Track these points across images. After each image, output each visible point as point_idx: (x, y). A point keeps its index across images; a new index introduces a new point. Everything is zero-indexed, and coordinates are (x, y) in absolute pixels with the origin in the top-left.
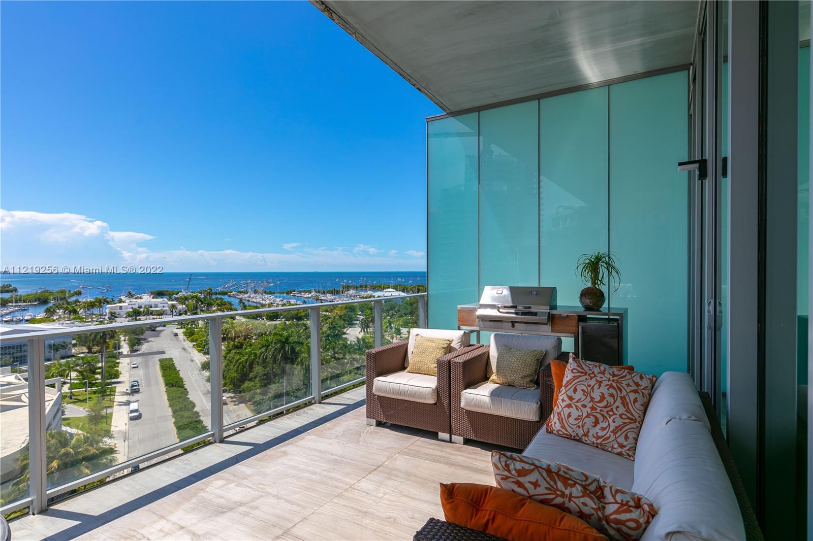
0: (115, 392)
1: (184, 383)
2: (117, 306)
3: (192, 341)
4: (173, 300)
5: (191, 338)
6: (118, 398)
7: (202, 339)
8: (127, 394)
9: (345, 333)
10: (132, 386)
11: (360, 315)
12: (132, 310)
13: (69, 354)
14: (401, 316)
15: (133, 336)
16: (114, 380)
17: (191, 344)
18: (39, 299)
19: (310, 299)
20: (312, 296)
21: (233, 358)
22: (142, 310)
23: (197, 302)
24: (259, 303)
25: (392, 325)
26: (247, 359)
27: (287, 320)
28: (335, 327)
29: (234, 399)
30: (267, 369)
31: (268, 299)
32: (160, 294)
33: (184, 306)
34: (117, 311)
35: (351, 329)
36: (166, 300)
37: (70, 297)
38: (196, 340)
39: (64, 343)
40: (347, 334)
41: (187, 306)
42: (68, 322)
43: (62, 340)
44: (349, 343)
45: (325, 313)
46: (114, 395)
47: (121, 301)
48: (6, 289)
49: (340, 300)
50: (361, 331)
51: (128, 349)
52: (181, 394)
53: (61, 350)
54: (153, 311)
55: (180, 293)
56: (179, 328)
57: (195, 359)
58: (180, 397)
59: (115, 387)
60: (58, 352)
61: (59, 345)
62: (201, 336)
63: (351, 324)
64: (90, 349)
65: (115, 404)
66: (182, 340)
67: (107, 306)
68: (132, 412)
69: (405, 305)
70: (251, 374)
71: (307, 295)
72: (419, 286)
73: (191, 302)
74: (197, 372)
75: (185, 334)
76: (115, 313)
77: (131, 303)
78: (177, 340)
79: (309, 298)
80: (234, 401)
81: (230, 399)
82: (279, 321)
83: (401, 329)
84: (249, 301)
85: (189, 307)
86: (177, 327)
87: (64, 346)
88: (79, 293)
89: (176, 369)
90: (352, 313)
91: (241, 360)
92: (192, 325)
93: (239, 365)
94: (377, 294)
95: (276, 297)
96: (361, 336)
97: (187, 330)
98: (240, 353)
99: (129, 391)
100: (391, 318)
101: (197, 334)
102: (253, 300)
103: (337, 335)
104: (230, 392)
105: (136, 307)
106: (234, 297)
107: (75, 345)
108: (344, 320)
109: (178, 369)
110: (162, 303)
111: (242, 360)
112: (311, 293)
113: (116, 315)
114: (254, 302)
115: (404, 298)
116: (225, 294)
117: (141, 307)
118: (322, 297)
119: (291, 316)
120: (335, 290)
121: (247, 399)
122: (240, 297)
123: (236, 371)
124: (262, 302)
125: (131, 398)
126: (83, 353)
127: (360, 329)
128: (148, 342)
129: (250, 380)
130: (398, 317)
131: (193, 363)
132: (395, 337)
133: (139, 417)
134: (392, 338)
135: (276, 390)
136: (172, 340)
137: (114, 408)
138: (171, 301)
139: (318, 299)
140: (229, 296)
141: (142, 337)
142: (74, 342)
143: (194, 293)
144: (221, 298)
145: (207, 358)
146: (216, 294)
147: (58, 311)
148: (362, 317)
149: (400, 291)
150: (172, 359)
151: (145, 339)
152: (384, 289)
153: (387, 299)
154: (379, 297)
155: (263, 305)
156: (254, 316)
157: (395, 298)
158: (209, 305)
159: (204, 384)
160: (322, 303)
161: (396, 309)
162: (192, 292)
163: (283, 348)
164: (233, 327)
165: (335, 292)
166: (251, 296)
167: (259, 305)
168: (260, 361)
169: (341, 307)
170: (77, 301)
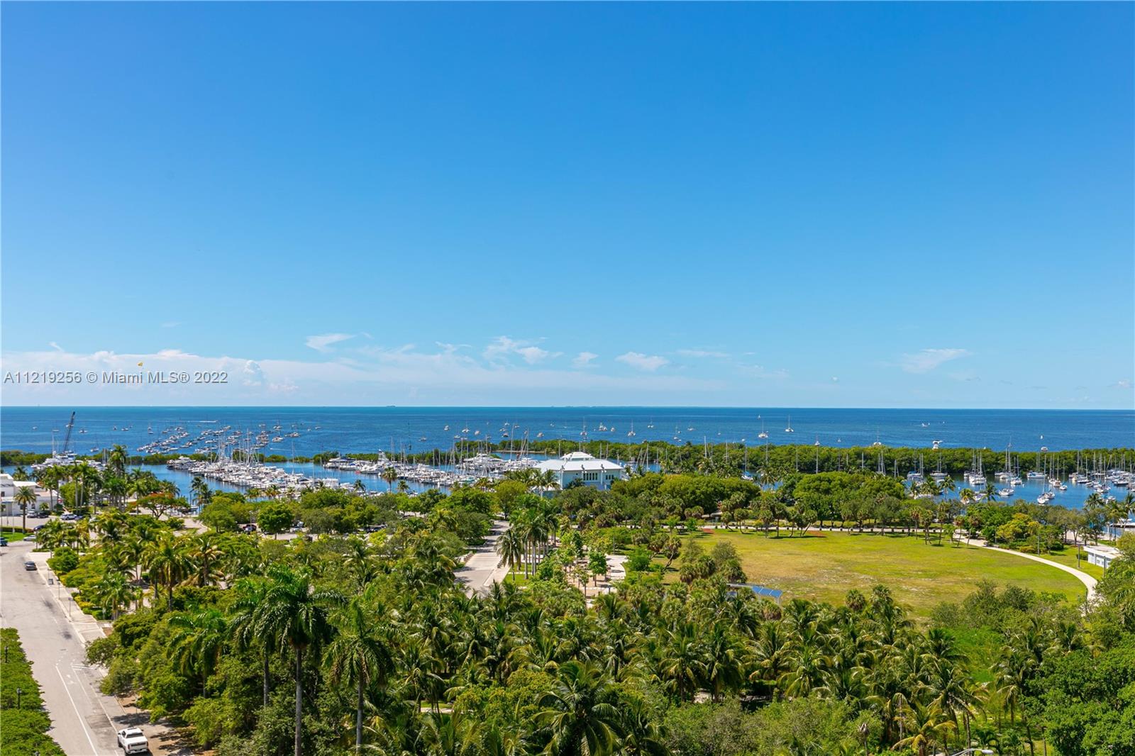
1: (42, 696)
3: (69, 584)
4: (28, 478)
5: (68, 575)
7: (94, 580)
9: (461, 568)
11: (502, 519)
14: (609, 525)
17: (67, 593)
19: (375, 477)
20: (380, 469)
21: (167, 633)
23: (86, 483)
24: (245, 486)
25: (585, 547)
26: (201, 639)
27: (312, 532)
28: (433, 552)
29: (170, 742)
30: (253, 666)
31: (267, 477)
33: (55, 493)
35: (476, 555)
36: (10, 477)
38: (80, 583)
40: (468, 569)
41: (63, 492)
44: (469, 595)
45: (411, 513)
49: (449, 478)
50: (504, 562)
52: (32, 726)
55: (48, 460)
56: (39, 551)
57: (77, 631)
58: (26, 737)
62: (92, 573)
63: (477, 541)
66: (45, 580)
69: (619, 495)
70: (210, 678)
71: (367, 467)
72: (652, 445)
73: (72, 484)
74: (77, 666)
75: (53, 565)
78: (34, 580)
79: (371, 474)
80: (170, 748)
81: (158, 740)
82: (294, 532)
83: (607, 556)
84: (219, 480)
85: (67, 494)
86: (35, 545)
89: (23, 659)
90: (480, 515)
91: (187, 641)
92: (70, 542)
93: (180, 655)
94: (545, 466)
95: (289, 471)
96: (502, 574)
97: (59, 554)
98: (183, 623)
100: (582, 527)
101: (84, 566)
102: (232, 478)
103: (439, 574)
104: (156, 722)
106: (183, 469)
108: (460, 534)
109: (28, 659)
111: (189, 639)
112: (376, 461)
114: (233, 484)
115: (611, 477)
116: (159, 461)
118: (404, 471)
119: (323, 521)
120: (437, 452)
121: (202, 743)
122: (198, 470)
123: (175, 668)
124: (252, 483)
127: (500, 558)
129: (209, 694)
130: (600, 526)
131: (70, 642)
132: (591, 579)
134: (585, 581)
135: (274, 724)
136: (20, 580)
138: (24, 480)
139: (394, 479)
140: (171, 468)
143: (82, 459)
145: (105, 629)
146: (138, 461)
148: (506, 524)
149: (603, 457)
150: (15, 631)
152: (562, 454)
153: (570, 479)
154: (550, 473)
155: (253, 492)
156: (229, 522)
157: (592, 475)
158: (118, 491)
159: (95, 700)
160: (404, 487)
161: (595, 505)
162: (78, 458)
163: (293, 612)
164: (168, 552)
165: (437, 459)
166: (226, 469)
167: (243, 492)
168: (234, 644)
169: (453, 499)
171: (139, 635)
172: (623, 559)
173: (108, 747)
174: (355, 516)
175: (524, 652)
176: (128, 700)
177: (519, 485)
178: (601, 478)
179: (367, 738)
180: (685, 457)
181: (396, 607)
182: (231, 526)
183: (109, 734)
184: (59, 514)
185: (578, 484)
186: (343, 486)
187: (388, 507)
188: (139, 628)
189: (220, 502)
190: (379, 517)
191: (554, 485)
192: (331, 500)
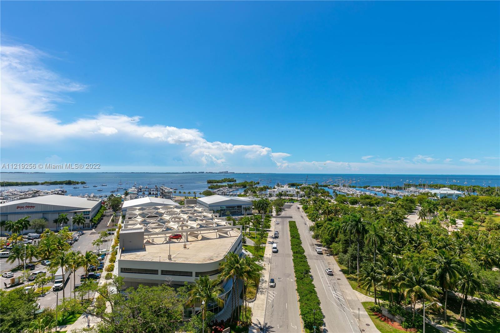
0: (268, 235)
1: (300, 237)
2: (272, 190)
3: (306, 213)
4: (298, 189)
5: (306, 211)
6: (269, 240)
7: (311, 212)
8: (274, 238)
9: (405, 218)
10: (275, 234)
11: (419, 206)
12: (278, 193)
13: (250, 213)
14: (457, 210)
15: (278, 207)
16: (267, 229)
17: (306, 215)
18: (243, 185)
19: (380, 192)
20: (381, 190)
21: (327, 226)
22: (283, 193)
23: (310, 191)
25: (448, 216)
26: (335, 229)
27: (363, 205)
28: (397, 213)
29: (327, 252)
30: (347, 237)
31: (351, 191)
32: (292, 185)
33: (304, 192)
34: (273, 193)
35: (411, 215)
36: (295, 188)
37: (254, 185)
38: (308, 213)
40: (408, 219)
41: (305, 192)
42: (252, 197)
43: (248, 206)
44: (408, 226)
45: (390, 202)
46: (267, 237)
47: (274, 188)
48: (232, 180)
49: (401, 194)
50: (420, 218)
51: (275, 214)
52: (298, 243)
54: (288, 194)
55: (302, 185)
56: (300, 205)
57: (307, 223)
58: (297, 245)
59: (268, 233)
60: (247, 212)
62: (311, 211)
63: (411, 211)
64: (259, 211)
65: (267, 242)
66: (301, 211)
67: (269, 190)
68: (274, 248)
69: (461, 201)
70: (336, 238)
71: (378, 190)
72: (474, 186)
73: (307, 191)
74: (307, 231)
75: (303, 208)
76: (271, 194)
77: (279, 189)
78: (299, 211)
79: (379, 191)
80: (327, 253)
81: (324, 251)
82: (358, 205)
83: (456, 220)
84: (340, 191)
86: (299, 203)
87: (249, 209)
88: (258, 183)
89: (297, 228)
90: (412, 204)
91: (331, 229)
92: (307, 203)
93: (329, 232)
94: (433, 191)
95: (357, 190)
96: (419, 222)
97: (304, 206)
98: (331, 224)
99: (273, 236)
100: (447, 210)
101: (309, 209)
102: (343, 191)
103: (399, 219)
104: (324, 247)
105: (280, 191)
106: (331, 188)
107: (253, 209)
108: (405, 209)
109: (298, 228)
110: (293, 190)
111: (332, 228)
112: (380, 188)
113: (272, 195)
115: (458, 196)
116: (326, 186)
117: (283, 192)
118: (388, 191)
119: (366, 203)
120: (398, 187)
121: (335, 254)
122: (335, 189)
123: (328, 235)
124: (348, 192)
125: (275, 240)
126: (256, 213)
127: (418, 217)
128: (285, 211)
129: (336, 242)
130: (454, 210)
131: (306, 226)
132: (450, 226)
133: (276, 252)
134: (448, 226)
135: (352, 252)
136: (296, 211)
137: (266, 244)
139: (385, 193)
140: (329, 188)
141: (282, 208)
142: (253, 207)
144: (323, 189)
145: (313, 224)
146: (321, 186)
147: (249, 191)
148: (420, 207)
149: (455, 190)
150: (295, 222)
151: (284, 209)
152: (440, 188)
153: (443, 196)
154: (435, 194)
155: (348, 195)
156: (342, 201)
157: (451, 195)
158: (317, 193)
159: (311, 239)
160: (388, 195)
161: (452, 204)
162: (308, 185)
163: (357, 225)
164: (327, 207)
165: (398, 188)
166: (341, 189)
167: (345, 194)
168: (342, 231)
169: (403, 199)
170: (257, 187)
171: (320, 226)
172: (463, 221)
173: (313, 250)
174: (374, 202)
175: (426, 244)
176: (318, 241)
177: (425, 197)
178: (454, 196)
180: (487, 191)
181: (386, 227)
182: (342, 203)
183: (314, 248)
184: (304, 197)
185: (445, 197)
186: (371, 194)
187: (384, 200)
188: (320, 224)
189: (340, 196)
190: (381, 203)
191: (437, 197)
192: (368, 198)
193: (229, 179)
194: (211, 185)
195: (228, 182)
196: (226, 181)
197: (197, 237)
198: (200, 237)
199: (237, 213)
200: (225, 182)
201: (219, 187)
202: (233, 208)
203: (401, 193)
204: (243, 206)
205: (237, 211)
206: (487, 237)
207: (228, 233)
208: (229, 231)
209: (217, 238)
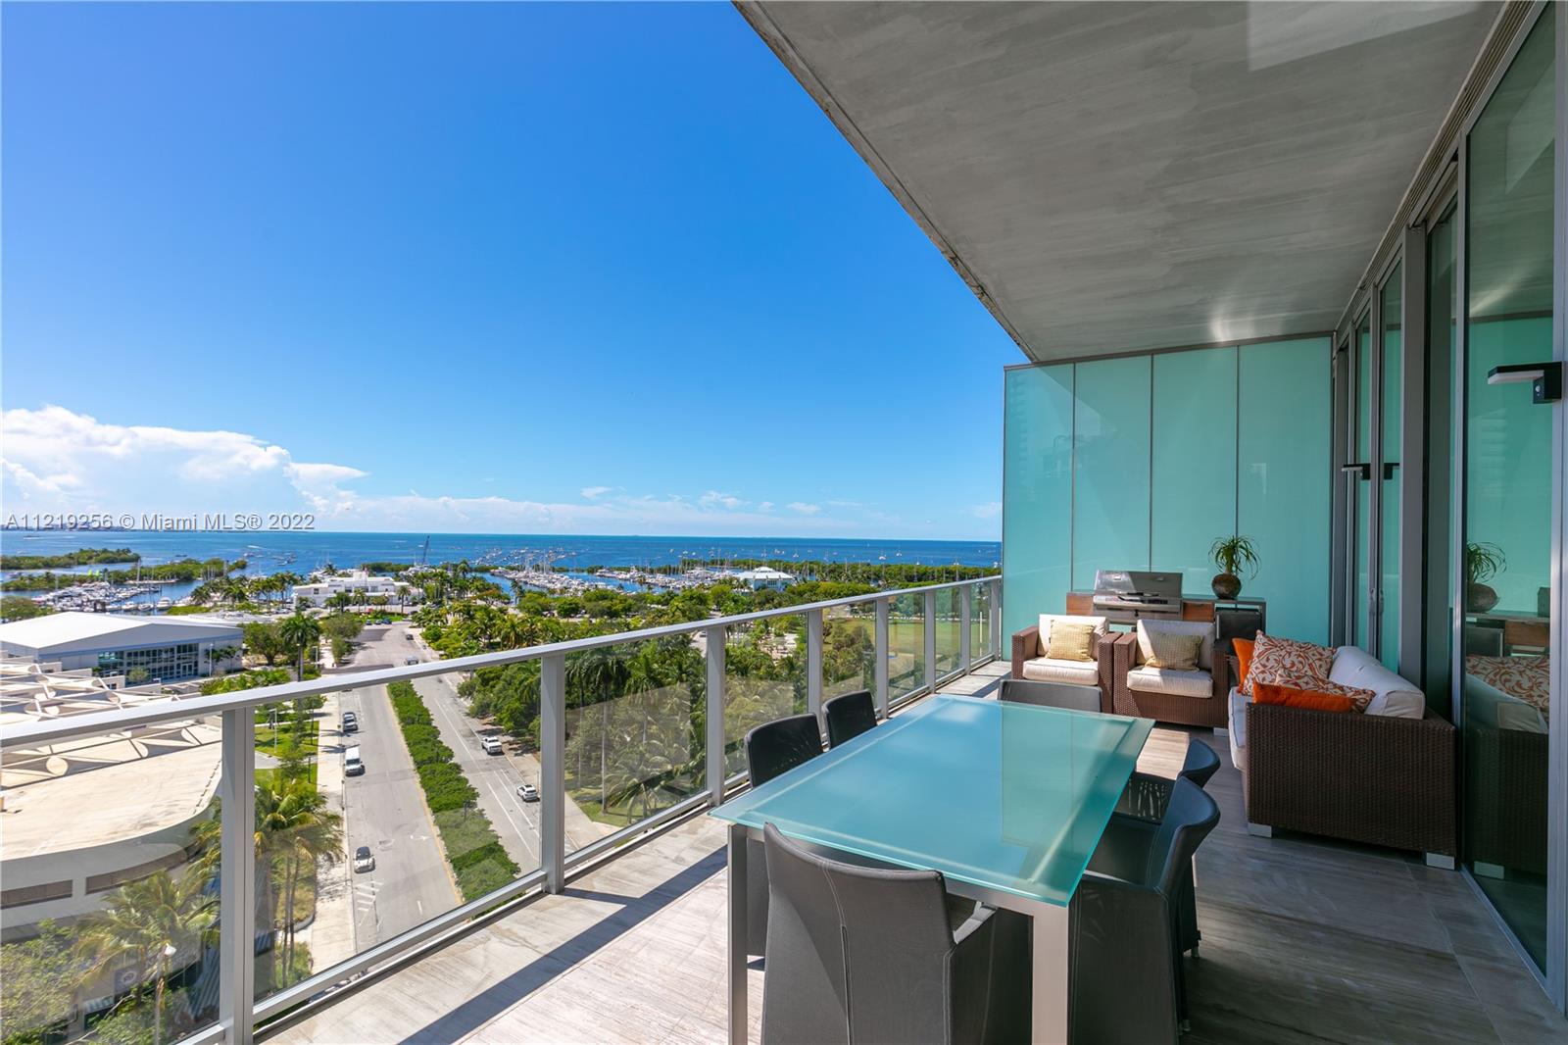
0: (317, 729)
1: (431, 717)
2: (310, 588)
3: (439, 648)
4: (401, 580)
5: (437, 643)
6: (324, 741)
7: (455, 646)
8: (341, 734)
9: (691, 641)
10: (346, 722)
11: (714, 610)
12: (335, 595)
13: (237, 666)
15: (340, 638)
16: (316, 711)
17: (436, 653)
18: (178, 575)
20: (632, 577)
22: (352, 595)
23: (441, 584)
24: (544, 587)
25: (769, 628)
27: (593, 617)
29: (515, 746)
30: (572, 697)
31: (558, 582)
32: (377, 569)
33: (421, 590)
34: (311, 596)
36: (391, 579)
37: (230, 572)
38: (446, 648)
39: (230, 647)
40: (695, 641)
41: (426, 590)
42: (230, 613)
43: (227, 642)
44: (703, 655)
45: (656, 606)
46: (317, 735)
47: (315, 580)
48: (123, 556)
49: (679, 583)
51: (332, 660)
52: (427, 735)
53: (224, 659)
54: (369, 597)
55: (411, 569)
56: (414, 627)
57: (445, 678)
58: (427, 741)
59: (318, 722)
60: (220, 663)
61: (221, 650)
62: (453, 641)
64: (270, 659)
65: (320, 749)
66: (420, 646)
67: (295, 588)
68: (350, 762)
69: (790, 595)
71: (623, 576)
72: (811, 563)
73: (433, 584)
74: (449, 701)
75: (425, 637)
76: (306, 600)
77: (332, 583)
78: (413, 646)
79: (626, 580)
80: (515, 749)
81: (508, 744)
82: (580, 617)
83: (784, 634)
84: (528, 583)
85: (429, 591)
86: (410, 624)
87: (228, 653)
88: (243, 566)
89: (415, 695)
90: (702, 607)
91: (528, 682)
92: (437, 621)
93: (523, 691)
94: (742, 576)
95: (572, 577)
97: (429, 629)
98: (526, 670)
99: (341, 730)
101: (447, 637)
102: (534, 582)
103: (681, 643)
104: (506, 733)
105: (342, 590)
106: (501, 575)
107: (245, 652)
109: (419, 694)
110: (384, 585)
111: (530, 680)
112: (629, 572)
113: (309, 603)
114: (535, 586)
115: (785, 583)
116: (485, 570)
117: (350, 591)
118: (649, 578)
119: (599, 611)
120: (669, 566)
121: (534, 747)
122: (512, 577)
123: (519, 699)
124: (549, 585)
125: (346, 741)
126: (260, 665)
128: (364, 648)
131: (442, 685)
133: (360, 772)
134: (771, 649)
136: (403, 646)
137: (319, 756)
138: (399, 581)
140: (493, 575)
141: (355, 640)
142: (244, 646)
143: (434, 568)
144: (482, 578)
145: (464, 678)
146: (473, 570)
147: (212, 594)
149: (780, 570)
151: (359, 644)
152: (753, 568)
153: (759, 584)
154: (746, 580)
155: (553, 592)
156: (538, 610)
157: (773, 582)
158: (463, 589)
159: (463, 720)
160: (650, 589)
161: (776, 601)
162: (431, 567)
164: (513, 626)
165: (668, 571)
166: (530, 575)
167: (545, 591)
169: (684, 597)
170: (243, 579)
171: (493, 679)
172: (795, 636)
173: (475, 748)
174: (619, 607)
175: (739, 689)
176: (486, 721)
177: (727, 588)
178: (779, 585)
179: (650, 736)
180: (832, 571)
181: (656, 662)
182: (538, 613)
183: (475, 741)
184: (424, 604)
185: (764, 587)
186: (609, 588)
187: (641, 601)
188: (493, 675)
189: (530, 597)
190: (635, 607)
191: (749, 588)
192: (603, 596)
193: (105, 551)
194: (14, 577)
195: (101, 562)
196: (90, 558)
197: (41, 765)
198: (57, 765)
199: (175, 670)
200: (85, 564)
201: (66, 582)
202: (154, 654)
203: (676, 583)
204: (202, 647)
205: (179, 665)
206: (836, 661)
207: (184, 733)
208: (185, 728)
209: (142, 758)
